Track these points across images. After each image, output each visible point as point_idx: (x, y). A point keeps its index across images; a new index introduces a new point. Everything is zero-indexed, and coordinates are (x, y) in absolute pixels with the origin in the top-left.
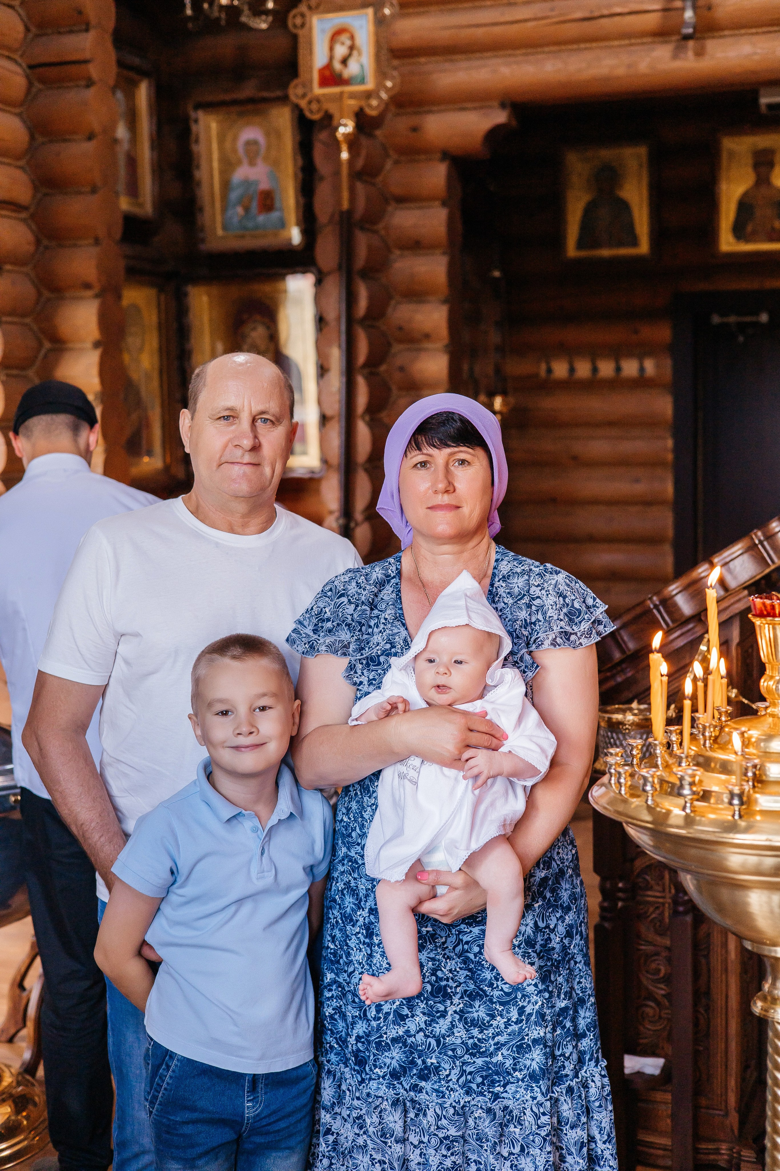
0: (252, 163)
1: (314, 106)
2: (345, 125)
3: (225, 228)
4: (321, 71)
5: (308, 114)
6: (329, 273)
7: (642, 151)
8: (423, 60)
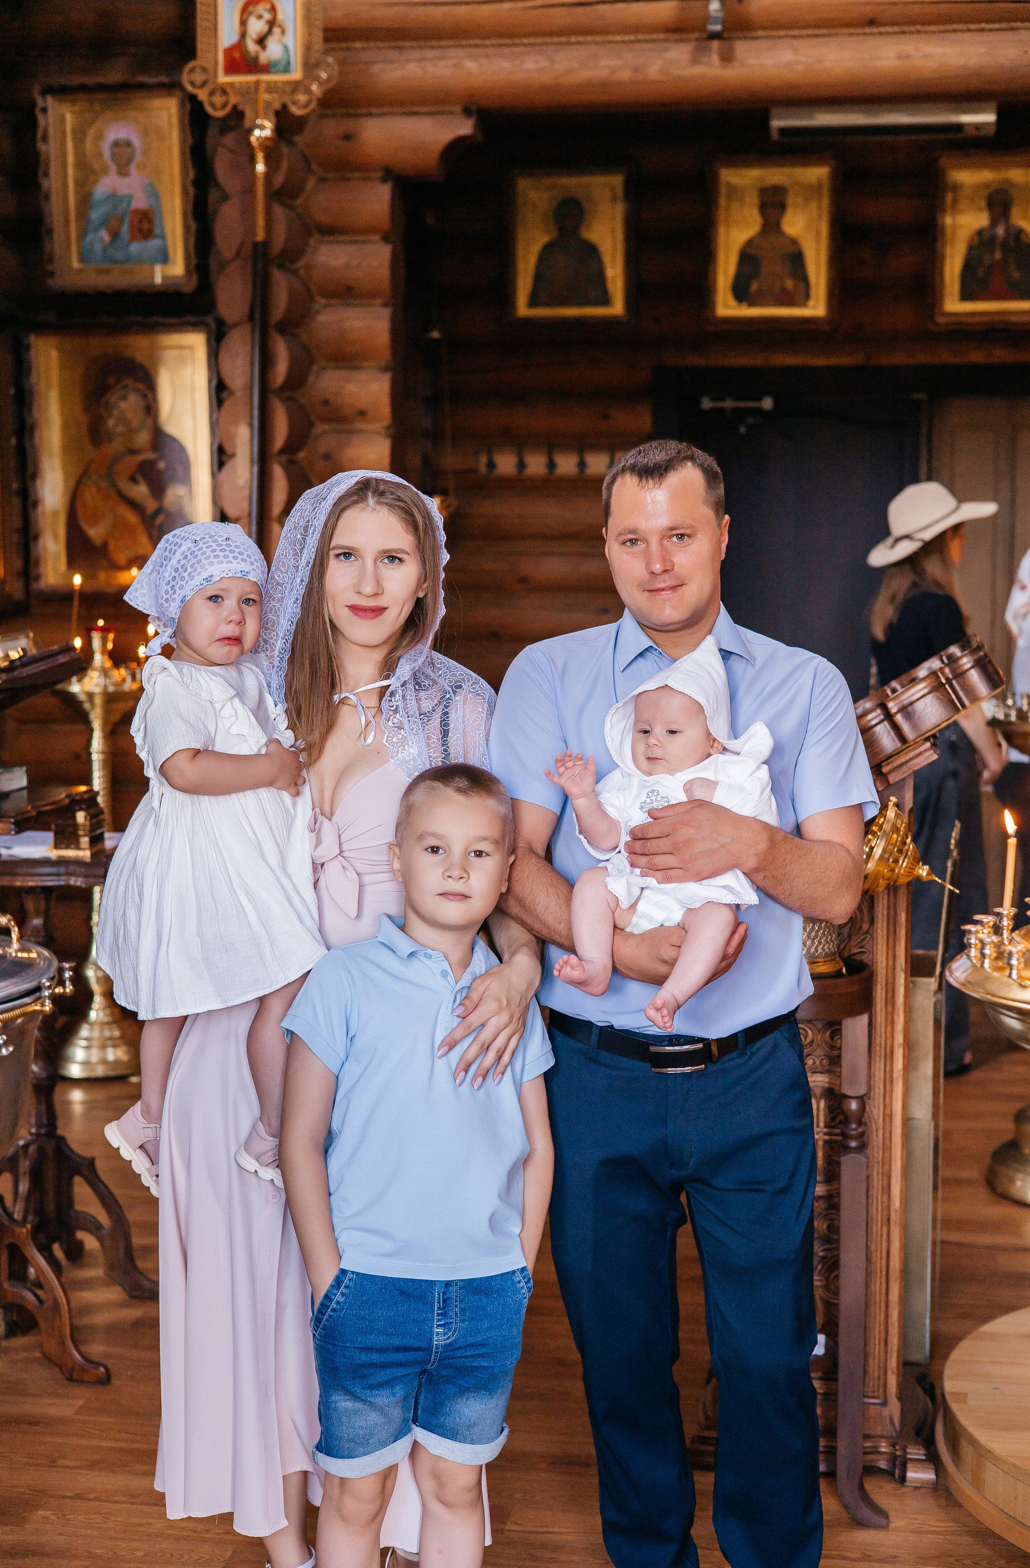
0: (123, 172)
1: (218, 99)
2: (262, 127)
3: (82, 259)
4: (228, 52)
5: (209, 110)
6: (235, 325)
7: (617, 181)
8: (358, 45)
